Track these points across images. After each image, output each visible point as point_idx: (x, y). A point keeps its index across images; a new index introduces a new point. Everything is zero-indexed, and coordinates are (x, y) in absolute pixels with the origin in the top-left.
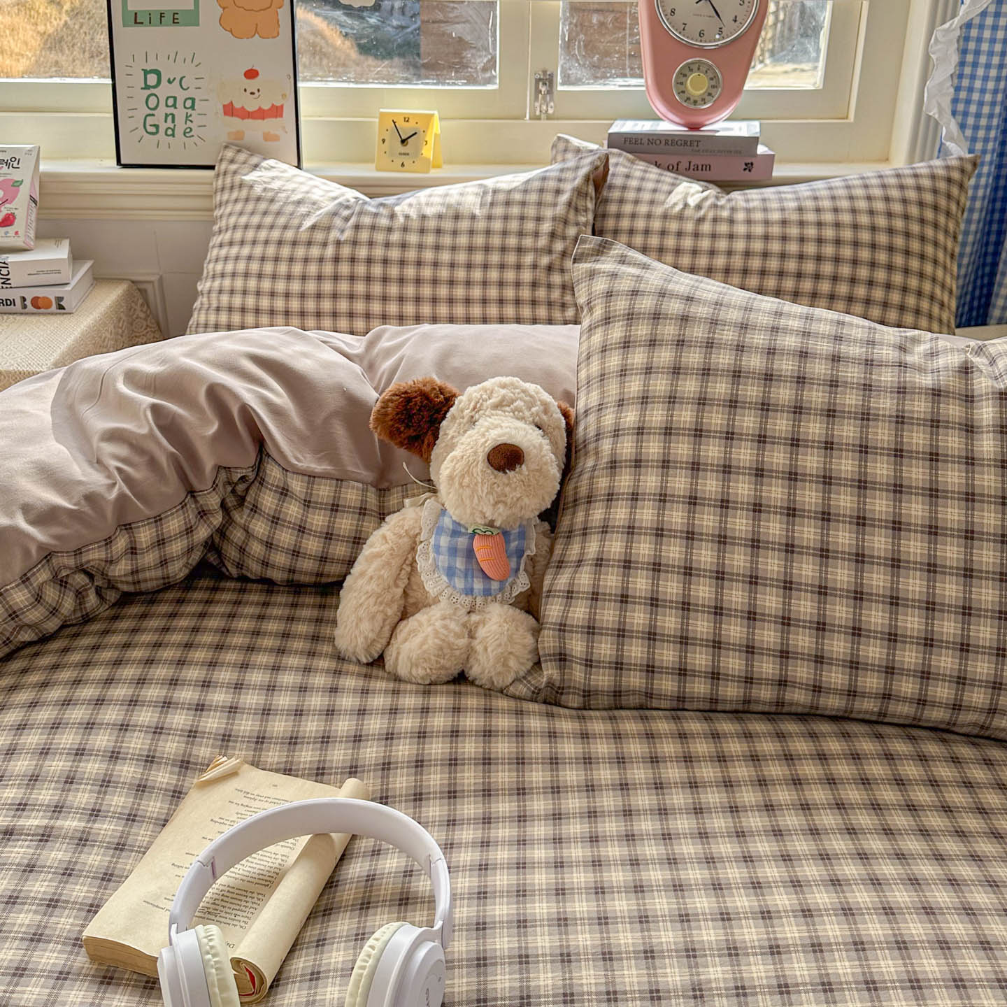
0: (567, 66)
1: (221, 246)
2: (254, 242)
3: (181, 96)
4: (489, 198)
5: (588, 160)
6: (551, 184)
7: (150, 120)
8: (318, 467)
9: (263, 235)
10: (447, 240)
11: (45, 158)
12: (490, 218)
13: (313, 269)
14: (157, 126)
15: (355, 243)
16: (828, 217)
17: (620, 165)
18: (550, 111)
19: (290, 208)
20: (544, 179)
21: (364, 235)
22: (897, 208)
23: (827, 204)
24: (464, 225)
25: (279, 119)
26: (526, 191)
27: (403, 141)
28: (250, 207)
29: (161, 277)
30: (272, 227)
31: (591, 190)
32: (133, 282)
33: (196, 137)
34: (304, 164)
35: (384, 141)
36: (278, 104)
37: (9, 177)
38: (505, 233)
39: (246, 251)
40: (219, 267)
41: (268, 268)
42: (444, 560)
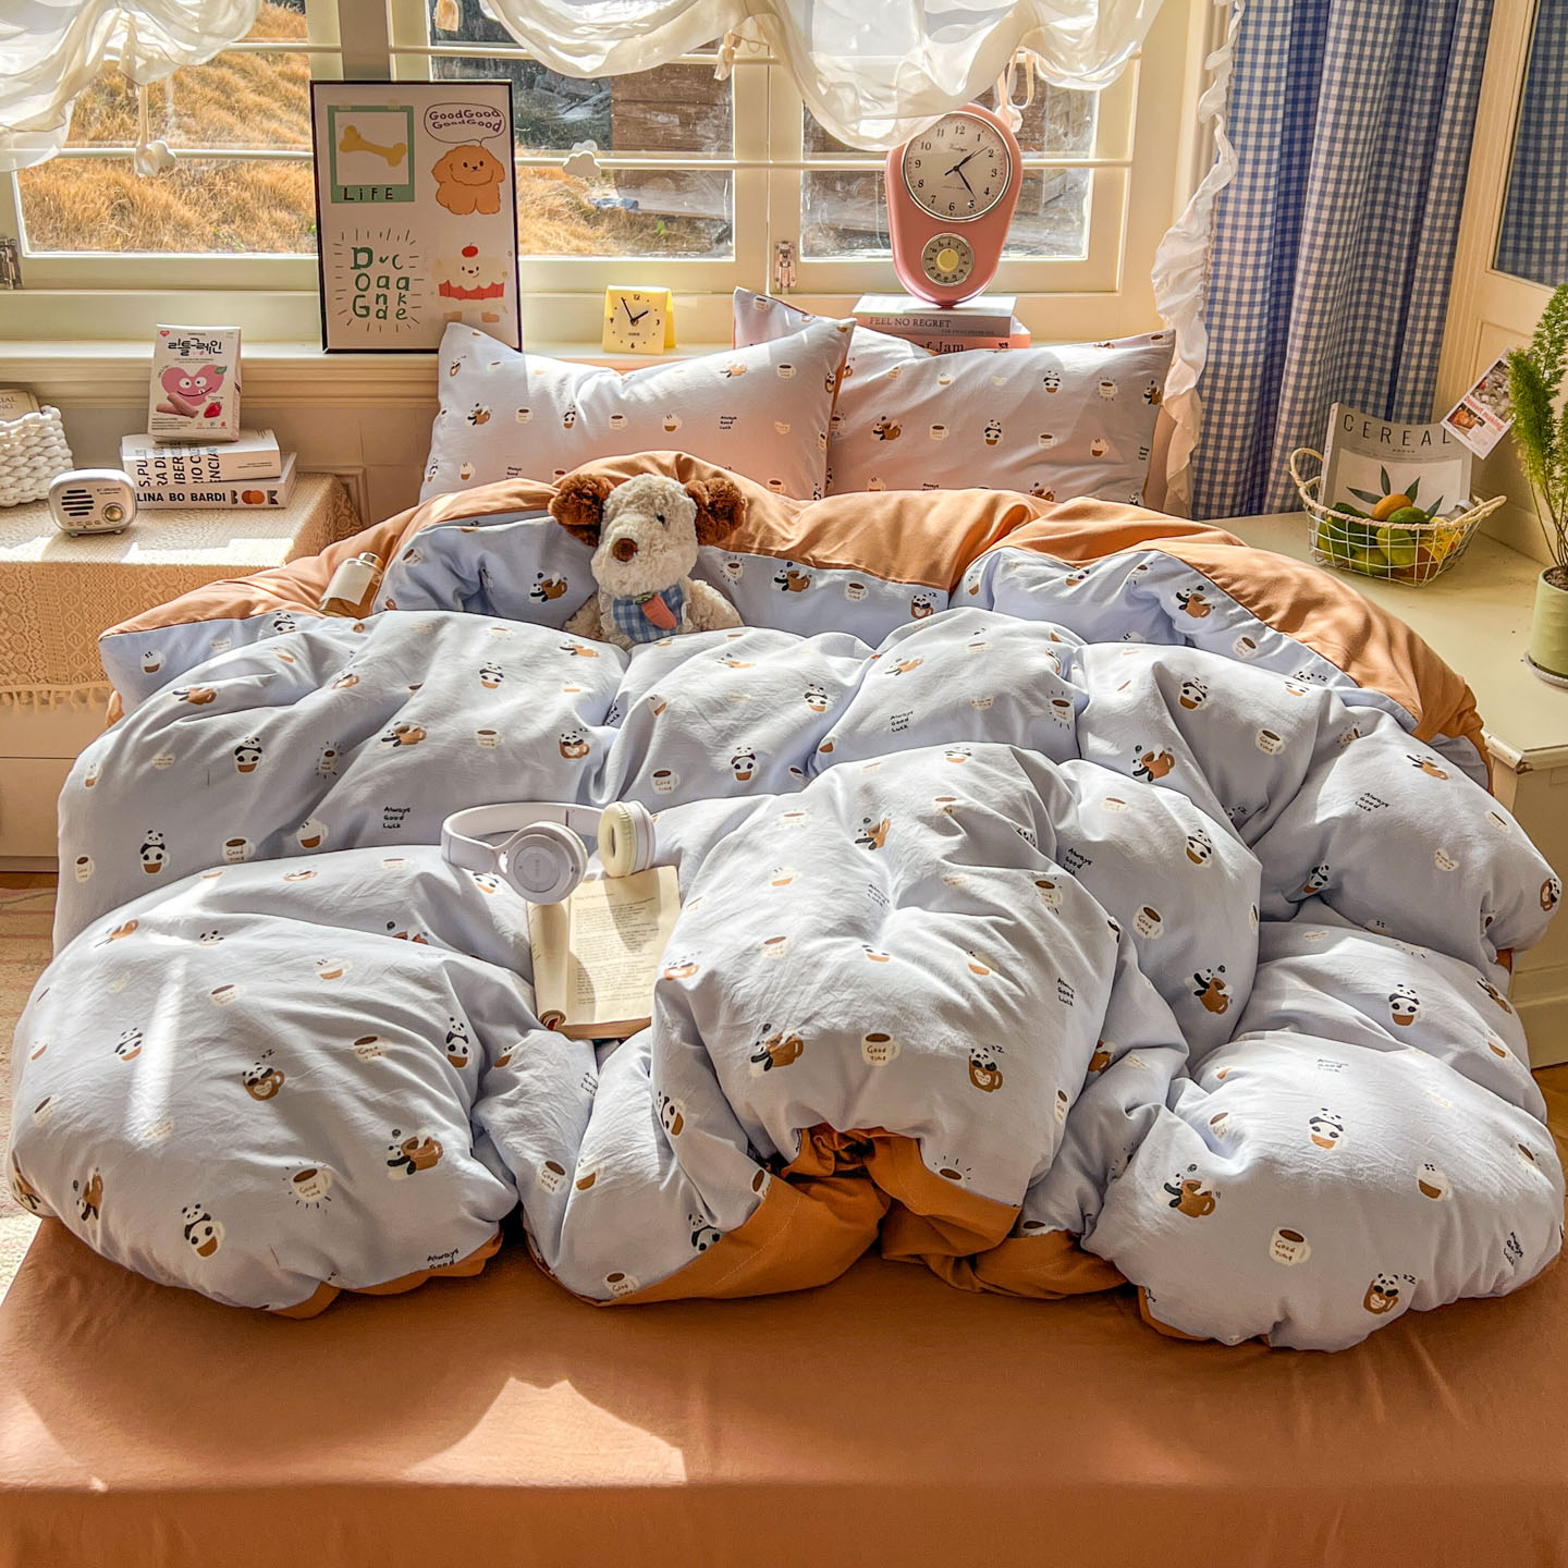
0: (811, 235)
3: (394, 275)
7: (360, 302)
11: (246, 342)
14: (367, 308)
18: (793, 284)
27: (633, 320)
29: (365, 471)
32: (337, 476)
33: (409, 321)
34: (526, 347)
35: (612, 320)
36: (498, 283)
37: (210, 363)
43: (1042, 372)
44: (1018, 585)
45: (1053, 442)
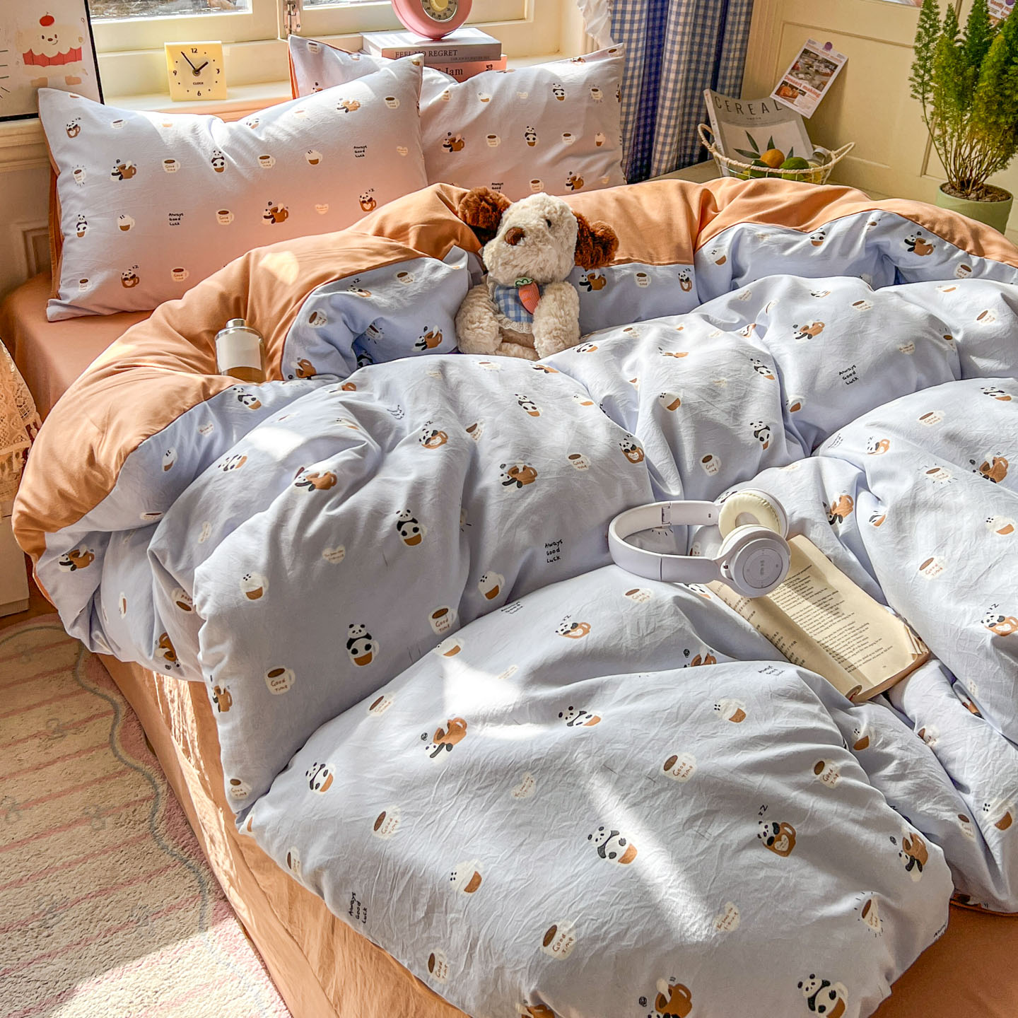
18: (299, 29)
25: (78, 62)
27: (197, 72)
35: (175, 73)
36: (75, 48)
43: (548, 85)
44: (773, 251)
45: (573, 139)
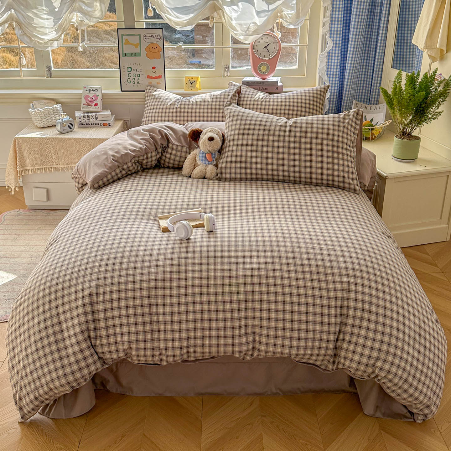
0: (233, 64)
1: (148, 110)
2: (156, 109)
3: (137, 73)
4: (212, 97)
5: (236, 88)
6: (227, 93)
7: (129, 80)
8: (178, 144)
9: (158, 107)
10: (202, 107)
11: (103, 89)
12: (212, 102)
13: (171, 114)
14: (131, 81)
15: (180, 108)
16: (291, 100)
17: (244, 88)
18: (229, 75)
19: (165, 100)
20: (225, 92)
21: (183, 106)
22: (308, 98)
23: (291, 97)
24: (206, 103)
25: (161, 79)
26: (221, 95)
27: (191, 84)
28: (155, 100)
29: (131, 119)
30: (160, 105)
31: (237, 95)
32: (124, 120)
33: (140, 84)
34: (167, 90)
35: (186, 84)
36: (160, 75)
38: (216, 105)
39: (154, 111)
40: (148, 115)
41: (160, 114)
42: (201, 158)
